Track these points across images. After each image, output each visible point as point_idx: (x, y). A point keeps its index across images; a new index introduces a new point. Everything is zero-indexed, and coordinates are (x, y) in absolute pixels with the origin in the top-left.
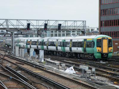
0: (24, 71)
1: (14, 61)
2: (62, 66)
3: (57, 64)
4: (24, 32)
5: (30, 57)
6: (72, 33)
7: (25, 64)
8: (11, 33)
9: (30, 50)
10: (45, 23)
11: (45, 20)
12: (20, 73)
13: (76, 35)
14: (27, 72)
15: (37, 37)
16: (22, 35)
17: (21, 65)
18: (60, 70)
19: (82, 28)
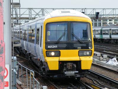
2: (104, 57)
3: (98, 55)
11: (82, 9)
18: (102, 62)
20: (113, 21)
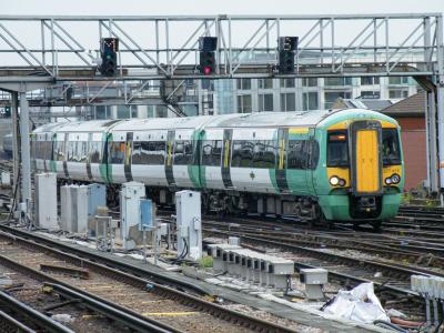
0: (90, 312)
1: (33, 260)
2: (309, 280)
3: (278, 271)
4: (84, 88)
5: (125, 233)
6: (357, 88)
7: (92, 274)
8: (8, 96)
9: (124, 193)
10: (202, 33)
12: (68, 325)
13: (385, 97)
14: (110, 321)
15: (162, 115)
16: (74, 109)
17: (74, 282)
18: (299, 305)
19: (421, 59)
20: (384, 81)
